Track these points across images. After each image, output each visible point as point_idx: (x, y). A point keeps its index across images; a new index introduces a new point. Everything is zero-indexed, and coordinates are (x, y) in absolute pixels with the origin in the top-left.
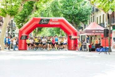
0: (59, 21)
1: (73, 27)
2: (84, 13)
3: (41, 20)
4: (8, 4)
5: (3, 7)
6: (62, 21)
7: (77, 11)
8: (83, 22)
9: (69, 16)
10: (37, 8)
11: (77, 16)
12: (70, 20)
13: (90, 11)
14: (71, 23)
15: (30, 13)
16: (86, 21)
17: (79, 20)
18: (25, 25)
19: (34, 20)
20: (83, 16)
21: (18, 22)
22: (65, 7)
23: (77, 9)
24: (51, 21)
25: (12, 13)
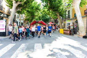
0: (41, 22)
1: (45, 23)
3: (36, 21)
7: (46, 19)
10: (35, 18)
11: (46, 20)
12: (44, 21)
13: (49, 19)
16: (48, 21)
18: (32, 23)
20: (48, 20)
24: (39, 21)
25: (28, 20)
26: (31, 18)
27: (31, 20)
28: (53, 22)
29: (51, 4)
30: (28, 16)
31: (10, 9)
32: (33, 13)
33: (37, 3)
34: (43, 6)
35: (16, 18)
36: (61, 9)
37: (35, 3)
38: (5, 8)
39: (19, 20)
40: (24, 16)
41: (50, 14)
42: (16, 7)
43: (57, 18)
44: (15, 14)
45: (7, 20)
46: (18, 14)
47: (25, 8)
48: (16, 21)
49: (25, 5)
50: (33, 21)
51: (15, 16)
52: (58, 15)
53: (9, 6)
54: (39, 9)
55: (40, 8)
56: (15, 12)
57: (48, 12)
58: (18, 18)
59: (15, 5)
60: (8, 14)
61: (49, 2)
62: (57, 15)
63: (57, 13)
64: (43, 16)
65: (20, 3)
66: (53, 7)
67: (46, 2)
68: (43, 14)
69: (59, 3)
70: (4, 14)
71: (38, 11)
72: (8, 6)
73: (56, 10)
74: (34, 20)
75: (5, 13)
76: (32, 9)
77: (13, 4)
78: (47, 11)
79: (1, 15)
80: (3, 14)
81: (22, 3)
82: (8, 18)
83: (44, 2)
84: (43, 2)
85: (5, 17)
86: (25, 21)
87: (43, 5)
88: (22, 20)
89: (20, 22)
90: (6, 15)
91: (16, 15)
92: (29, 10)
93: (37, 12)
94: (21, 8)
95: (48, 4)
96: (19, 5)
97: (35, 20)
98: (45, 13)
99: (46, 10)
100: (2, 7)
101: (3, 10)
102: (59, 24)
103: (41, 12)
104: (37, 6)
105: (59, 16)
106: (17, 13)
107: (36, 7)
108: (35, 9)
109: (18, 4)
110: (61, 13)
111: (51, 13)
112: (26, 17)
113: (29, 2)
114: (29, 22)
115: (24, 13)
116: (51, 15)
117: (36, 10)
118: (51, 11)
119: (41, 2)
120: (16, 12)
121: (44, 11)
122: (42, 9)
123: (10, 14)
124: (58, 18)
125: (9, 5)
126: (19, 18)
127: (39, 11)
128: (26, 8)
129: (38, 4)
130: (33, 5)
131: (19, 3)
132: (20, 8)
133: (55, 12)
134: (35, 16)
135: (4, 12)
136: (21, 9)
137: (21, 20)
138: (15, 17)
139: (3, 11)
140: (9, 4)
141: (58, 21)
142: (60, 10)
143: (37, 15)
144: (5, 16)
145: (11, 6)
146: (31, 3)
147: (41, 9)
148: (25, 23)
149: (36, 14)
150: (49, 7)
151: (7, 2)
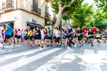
0: (94, 29)
2: (105, 25)
3: (87, 29)
4: (75, 24)
5: (73, 25)
6: (95, 29)
7: (101, 25)
8: (104, 29)
9: (98, 27)
10: (85, 25)
11: (101, 26)
15: (82, 27)
16: (105, 28)
17: (102, 28)
19: (84, 29)
22: (96, 23)
23: (101, 24)
26: (79, 25)
30: (76, 22)
32: (83, 18)
33: (88, 4)
35: (62, 26)
37: (85, 6)
38: (50, 15)
42: (62, 12)
44: (61, 20)
46: (64, 20)
48: (62, 29)
49: (73, 7)
53: (55, 11)
54: (90, 13)
55: (91, 11)
56: (61, 17)
59: (61, 9)
60: (54, 21)
65: (67, 6)
68: (97, 18)
71: (90, 15)
75: (51, 20)
76: (81, 13)
77: (59, 8)
78: (103, 12)
79: (47, 22)
80: (49, 21)
81: (69, 5)
82: (53, 25)
83: (99, 1)
84: (97, 2)
85: (51, 25)
87: (97, 5)
90: (52, 22)
92: (77, 14)
93: (88, 17)
94: (68, 12)
95: (105, 2)
100: (48, 14)
103: (94, 16)
104: (88, 8)
107: (86, 10)
108: (86, 13)
113: (77, 3)
115: (71, 18)
117: (86, 15)
120: (63, 18)
121: (98, 14)
122: (95, 11)
123: (56, 21)
126: (66, 26)
127: (91, 14)
129: (89, 6)
130: (82, 8)
131: (65, 6)
132: (66, 12)
136: (68, 14)
138: (61, 23)
139: (49, 18)
140: (55, 9)
143: (88, 21)
144: (51, 23)
145: (57, 11)
147: (93, 13)
149: (87, 19)
150: (106, 7)
151: (53, 8)
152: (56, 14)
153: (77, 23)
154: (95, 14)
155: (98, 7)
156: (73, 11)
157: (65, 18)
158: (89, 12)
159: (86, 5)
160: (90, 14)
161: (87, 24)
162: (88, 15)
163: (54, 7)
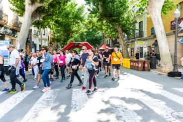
1: (92, 47)
2: (99, 38)
3: (75, 43)
4: (56, 35)
5: (53, 37)
7: (95, 38)
9: (90, 40)
10: (72, 37)
11: (94, 40)
13: (102, 38)
14: (91, 44)
16: (100, 43)
17: (96, 42)
18: (65, 46)
19: (71, 44)
20: (98, 40)
21: (61, 44)
23: (94, 36)
24: (80, 44)
25: (58, 40)
26: (63, 38)
27: (65, 41)
28: (109, 45)
29: (106, 8)
30: (58, 31)
31: (19, 17)
32: (69, 26)
33: (76, 5)
34: (89, 12)
35: (32, 37)
36: (125, 17)
37: (72, 6)
38: (7, 16)
39: (39, 40)
40: (48, 32)
41: (104, 28)
42: (31, 13)
43: (118, 37)
44: (30, 28)
45: (12, 40)
46: (36, 28)
47: (50, 15)
48: (33, 42)
49: (52, 9)
50: (68, 43)
51: (31, 32)
52: (120, 30)
53: (17, 11)
54: (80, 19)
55: (82, 16)
56: (30, 23)
57: (100, 23)
58: (37, 36)
59: (29, 9)
60: (15, 28)
61: (101, 3)
62: (117, 31)
63: (118, 26)
64: (88, 33)
65: (41, 5)
66: (109, 14)
67: (94, 4)
68: (89, 30)
69: (121, 6)
70: (5, 28)
71: (79, 23)
72: (14, 11)
73: (114, 21)
74: (69, 40)
75: (8, 25)
76: (66, 17)
77: (25, 6)
78: (97, 22)
80: (3, 28)
81: (45, 5)
82: (14, 36)
83: (91, 3)
84: (89, 3)
85: (8, 35)
86: (51, 43)
87: (89, 10)
88: (45, 40)
89: (40, 45)
90: (11, 29)
91: (31, 30)
92: (59, 19)
93: (76, 25)
94: (43, 16)
95: (99, 7)
96: (38, 8)
97: (72, 41)
98: (93, 26)
99: (95, 20)
100: (1, 12)
101: (3, 19)
102: (120, 49)
103: (85, 24)
104: (76, 11)
105: (121, 32)
106: (35, 26)
107: (73, 13)
108: (73, 18)
109: (36, 7)
110: (125, 26)
111: (105, 26)
112: (54, 34)
113: (59, 3)
114: (59, 45)
115: (49, 27)
116: (105, 31)
117: (74, 21)
118: (104, 22)
119: (85, 3)
120: (33, 24)
121: (90, 22)
122: (86, 17)
123: (20, 28)
124: (120, 36)
125: (16, 9)
126: (39, 36)
127: (81, 21)
128: (54, 15)
129: (77, 7)
130: (68, 9)
131: (38, 5)
132: (40, 15)
133: (112, 25)
134: (73, 32)
135: (6, 24)
136: (44, 18)
137: (43, 41)
138: (31, 35)
139: (5, 21)
140: (16, 6)
141: (119, 43)
142: (123, 20)
143: (76, 31)
144: (9, 31)
145: (21, 10)
146: (64, 5)
147: (84, 19)
148: (51, 46)
149: (75, 28)
150: (101, 14)
151: (11, 3)
152: (20, 16)
153: (59, 33)
154: (87, 21)
155: (90, 13)
156: (52, 15)
157: (38, 24)
158: (77, 17)
159: (74, 5)
160: (79, 21)
161: (76, 36)
162: (77, 22)
163: (15, 3)
